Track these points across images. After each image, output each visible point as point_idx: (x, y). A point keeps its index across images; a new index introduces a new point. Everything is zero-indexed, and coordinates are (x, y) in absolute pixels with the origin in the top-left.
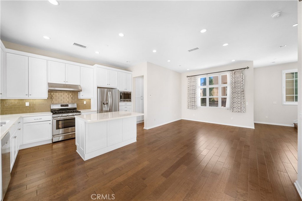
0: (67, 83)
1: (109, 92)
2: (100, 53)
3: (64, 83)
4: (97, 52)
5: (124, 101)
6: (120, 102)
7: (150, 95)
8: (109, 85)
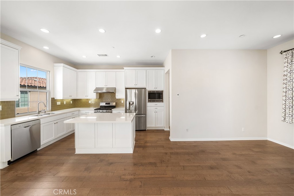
0: (106, 87)
2: (120, 57)
4: (118, 57)
5: (154, 101)
6: (148, 102)
7: (178, 95)
8: (136, 86)
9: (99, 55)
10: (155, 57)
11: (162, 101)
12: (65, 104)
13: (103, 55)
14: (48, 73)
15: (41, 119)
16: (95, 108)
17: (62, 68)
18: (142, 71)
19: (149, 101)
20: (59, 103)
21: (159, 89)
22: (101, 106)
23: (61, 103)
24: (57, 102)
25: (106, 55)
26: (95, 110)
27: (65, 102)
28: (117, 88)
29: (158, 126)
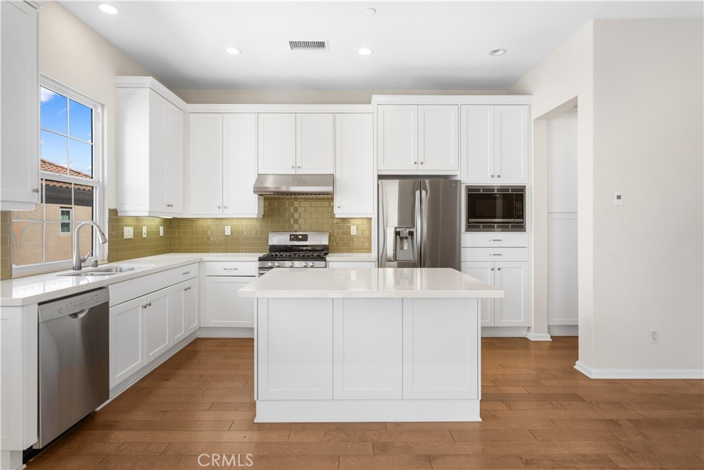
0: (299, 172)
1: (418, 193)
2: (373, 51)
3: (293, 172)
4: (365, 52)
5: (489, 227)
6: (467, 231)
7: (619, 197)
8: (421, 167)
9: (294, 45)
10: (505, 51)
11: (520, 227)
12: (144, 236)
13: (307, 45)
14: (99, 110)
15: (110, 287)
16: (261, 255)
17: (146, 92)
18: (444, 108)
19: (471, 227)
20: (128, 232)
21: (509, 180)
22: (274, 249)
23: (134, 233)
24: (125, 228)
25: (321, 45)
26: (260, 259)
27: (145, 229)
28: (338, 176)
29: (505, 322)
